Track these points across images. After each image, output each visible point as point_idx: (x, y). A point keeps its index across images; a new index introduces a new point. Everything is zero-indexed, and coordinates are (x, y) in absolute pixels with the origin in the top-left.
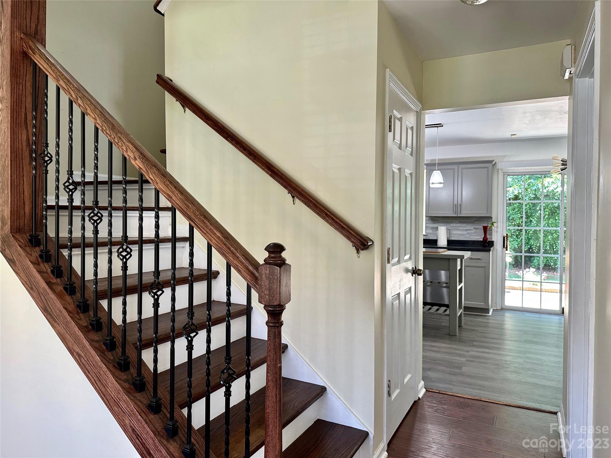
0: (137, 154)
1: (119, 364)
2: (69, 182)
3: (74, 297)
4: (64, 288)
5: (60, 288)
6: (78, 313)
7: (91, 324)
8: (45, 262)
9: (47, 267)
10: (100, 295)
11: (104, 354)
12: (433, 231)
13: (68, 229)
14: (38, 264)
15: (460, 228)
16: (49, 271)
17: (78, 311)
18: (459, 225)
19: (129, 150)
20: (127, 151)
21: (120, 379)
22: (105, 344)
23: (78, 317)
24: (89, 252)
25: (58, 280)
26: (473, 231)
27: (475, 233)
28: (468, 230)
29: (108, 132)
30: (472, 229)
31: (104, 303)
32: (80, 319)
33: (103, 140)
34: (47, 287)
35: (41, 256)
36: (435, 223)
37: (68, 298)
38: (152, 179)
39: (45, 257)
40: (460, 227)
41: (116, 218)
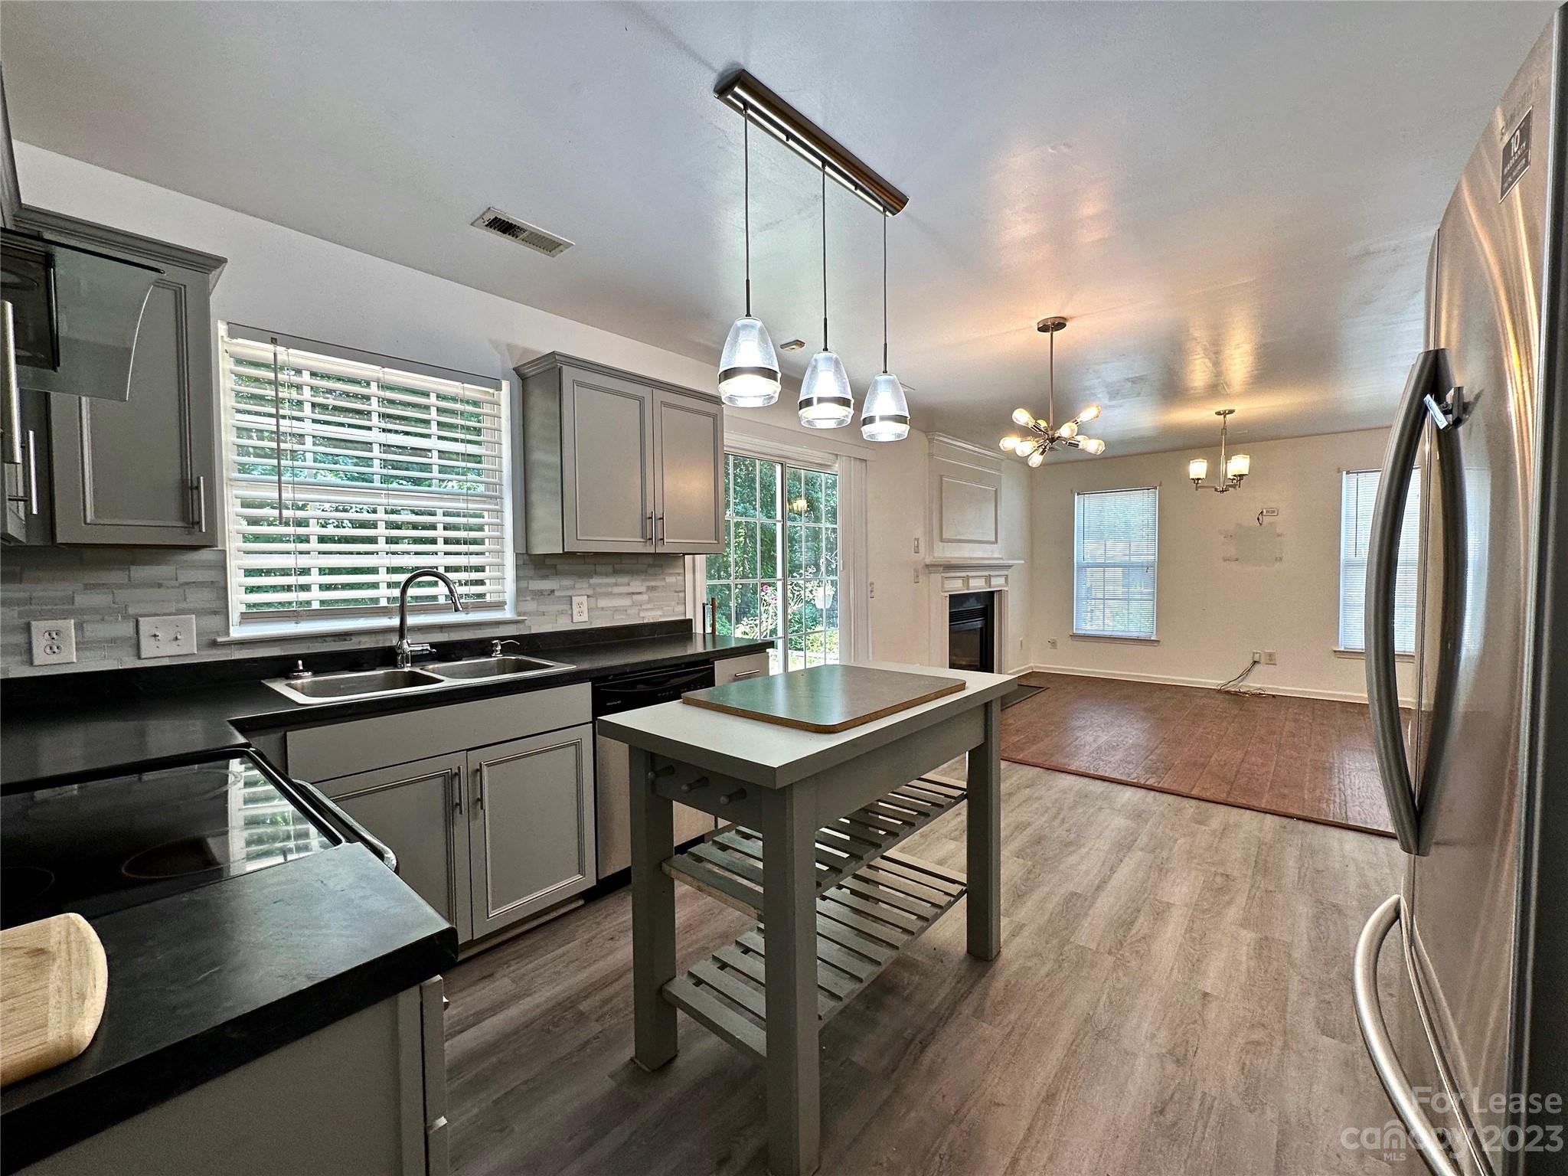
12: (538, 605)
15: (616, 590)
18: (611, 580)
26: (645, 597)
27: (649, 601)
28: (633, 593)
30: (643, 589)
36: (545, 577)
40: (616, 585)
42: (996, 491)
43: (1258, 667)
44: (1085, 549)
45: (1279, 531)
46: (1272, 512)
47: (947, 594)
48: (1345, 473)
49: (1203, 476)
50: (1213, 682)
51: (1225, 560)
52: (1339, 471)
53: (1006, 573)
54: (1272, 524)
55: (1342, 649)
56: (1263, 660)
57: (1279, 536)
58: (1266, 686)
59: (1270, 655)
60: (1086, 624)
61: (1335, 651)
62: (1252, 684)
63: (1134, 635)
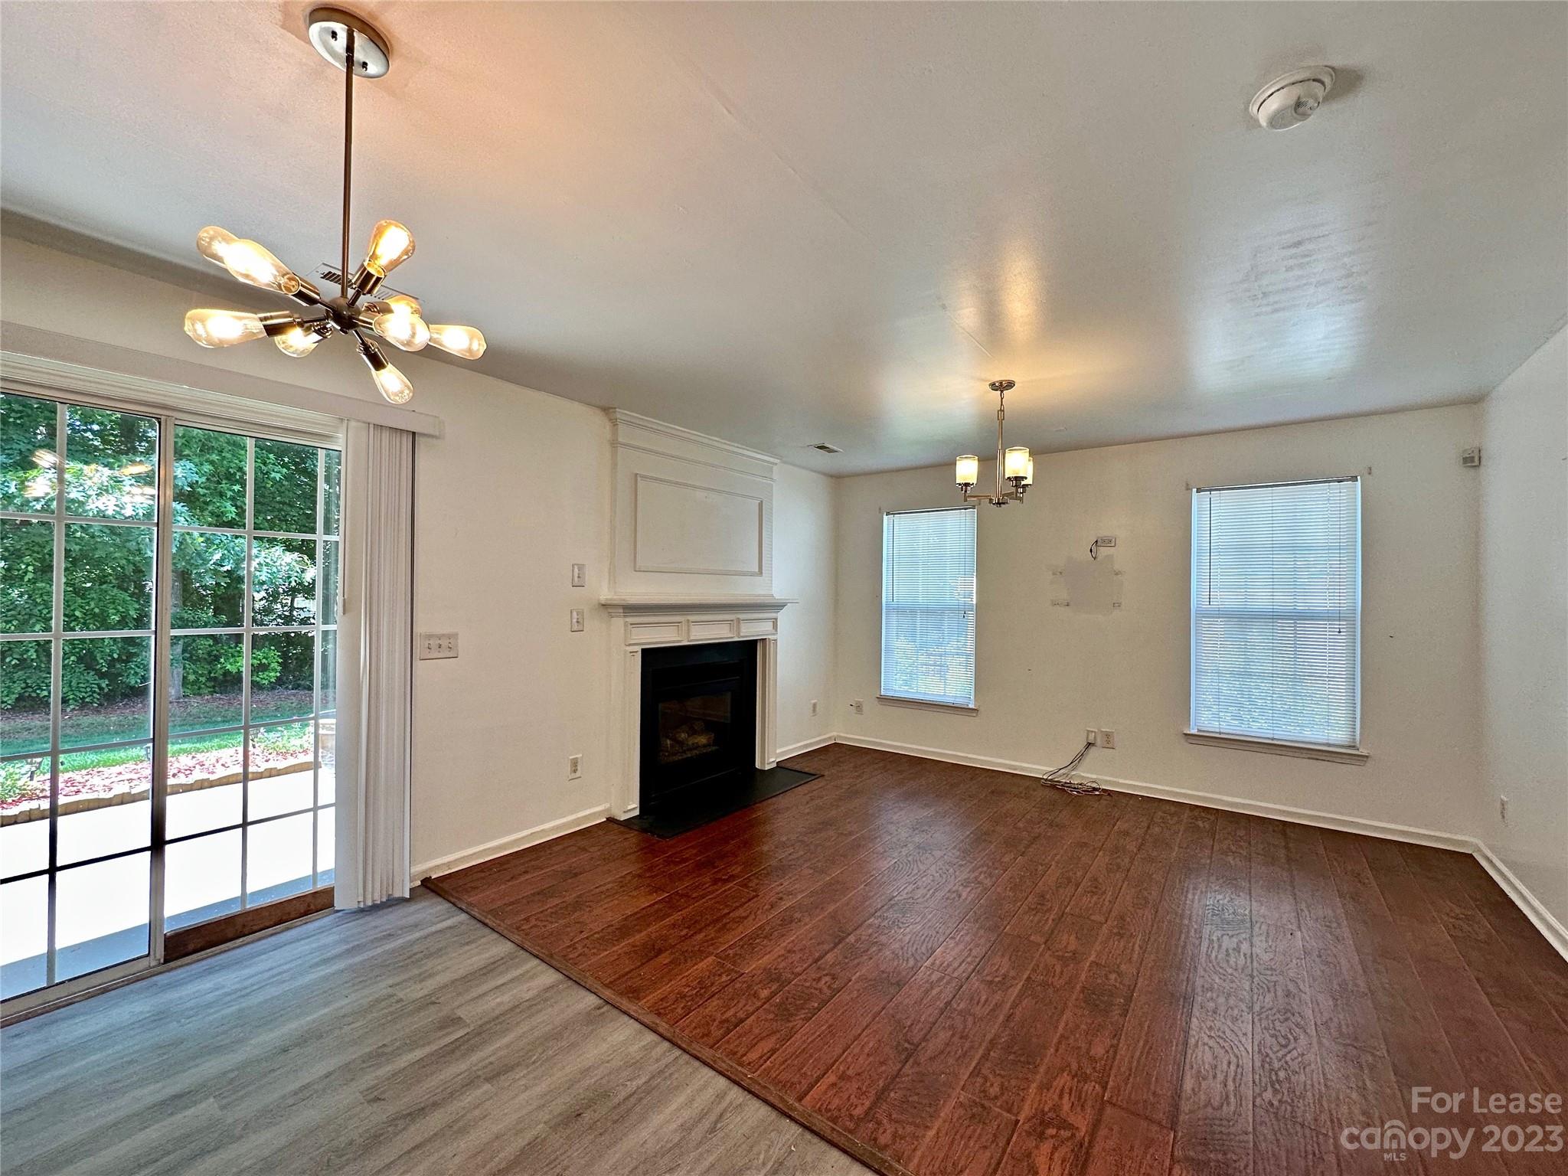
42: (761, 505)
43: (1092, 749)
44: (895, 587)
45: (1117, 567)
46: (1108, 542)
47: (639, 649)
48: (1195, 490)
49: (973, 480)
50: (1038, 769)
51: (1055, 604)
52: (1188, 489)
53: (773, 615)
54: (1110, 557)
55: (1194, 731)
56: (1099, 742)
57: (1117, 574)
58: (1100, 777)
59: (1108, 735)
60: (894, 684)
61: (1186, 734)
62: (1088, 774)
63: (949, 700)
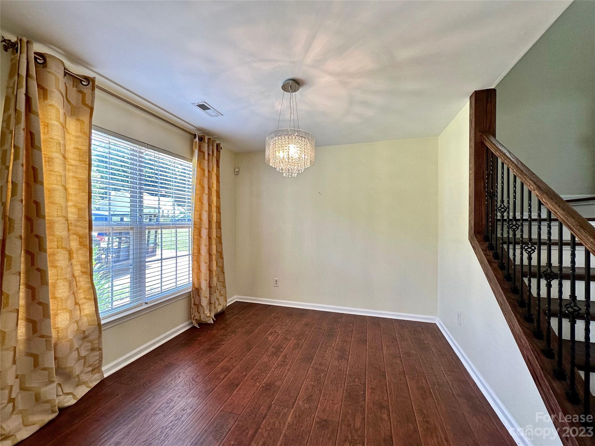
0: (535, 187)
1: (525, 316)
2: (501, 207)
3: (504, 271)
4: (498, 265)
5: (496, 265)
6: (504, 281)
7: (511, 289)
8: (490, 250)
9: (491, 252)
10: (524, 275)
11: (516, 308)
13: (501, 233)
14: (486, 251)
16: (491, 255)
17: (504, 279)
19: (531, 185)
20: (529, 186)
21: (523, 325)
22: (518, 302)
23: (503, 283)
24: (518, 247)
25: (496, 261)
29: (519, 176)
31: (526, 280)
32: (504, 284)
33: (518, 181)
34: (488, 263)
35: (488, 247)
37: (500, 272)
38: (544, 202)
39: (491, 247)
41: (534, 226)
